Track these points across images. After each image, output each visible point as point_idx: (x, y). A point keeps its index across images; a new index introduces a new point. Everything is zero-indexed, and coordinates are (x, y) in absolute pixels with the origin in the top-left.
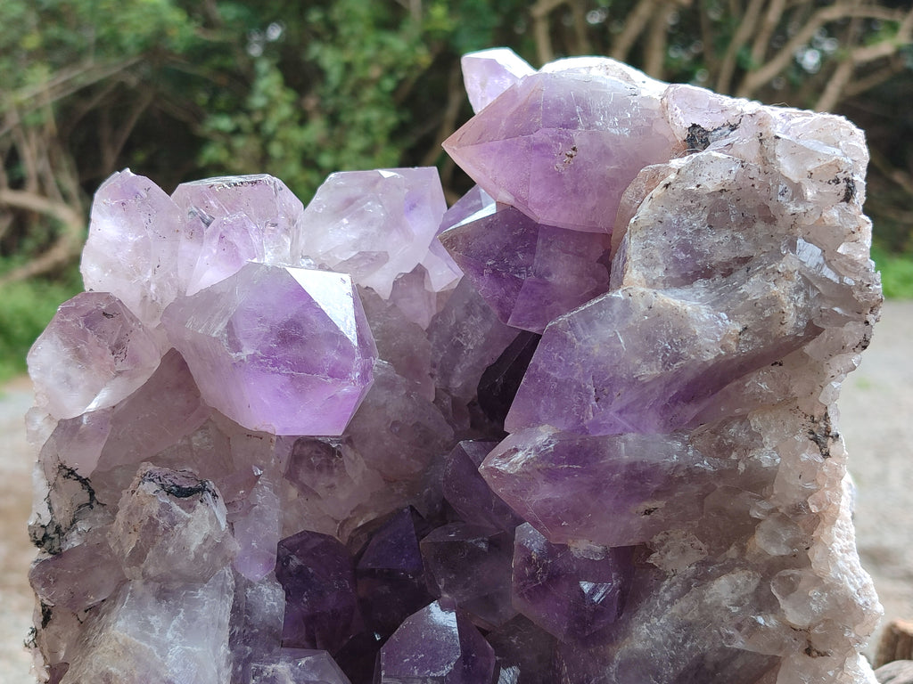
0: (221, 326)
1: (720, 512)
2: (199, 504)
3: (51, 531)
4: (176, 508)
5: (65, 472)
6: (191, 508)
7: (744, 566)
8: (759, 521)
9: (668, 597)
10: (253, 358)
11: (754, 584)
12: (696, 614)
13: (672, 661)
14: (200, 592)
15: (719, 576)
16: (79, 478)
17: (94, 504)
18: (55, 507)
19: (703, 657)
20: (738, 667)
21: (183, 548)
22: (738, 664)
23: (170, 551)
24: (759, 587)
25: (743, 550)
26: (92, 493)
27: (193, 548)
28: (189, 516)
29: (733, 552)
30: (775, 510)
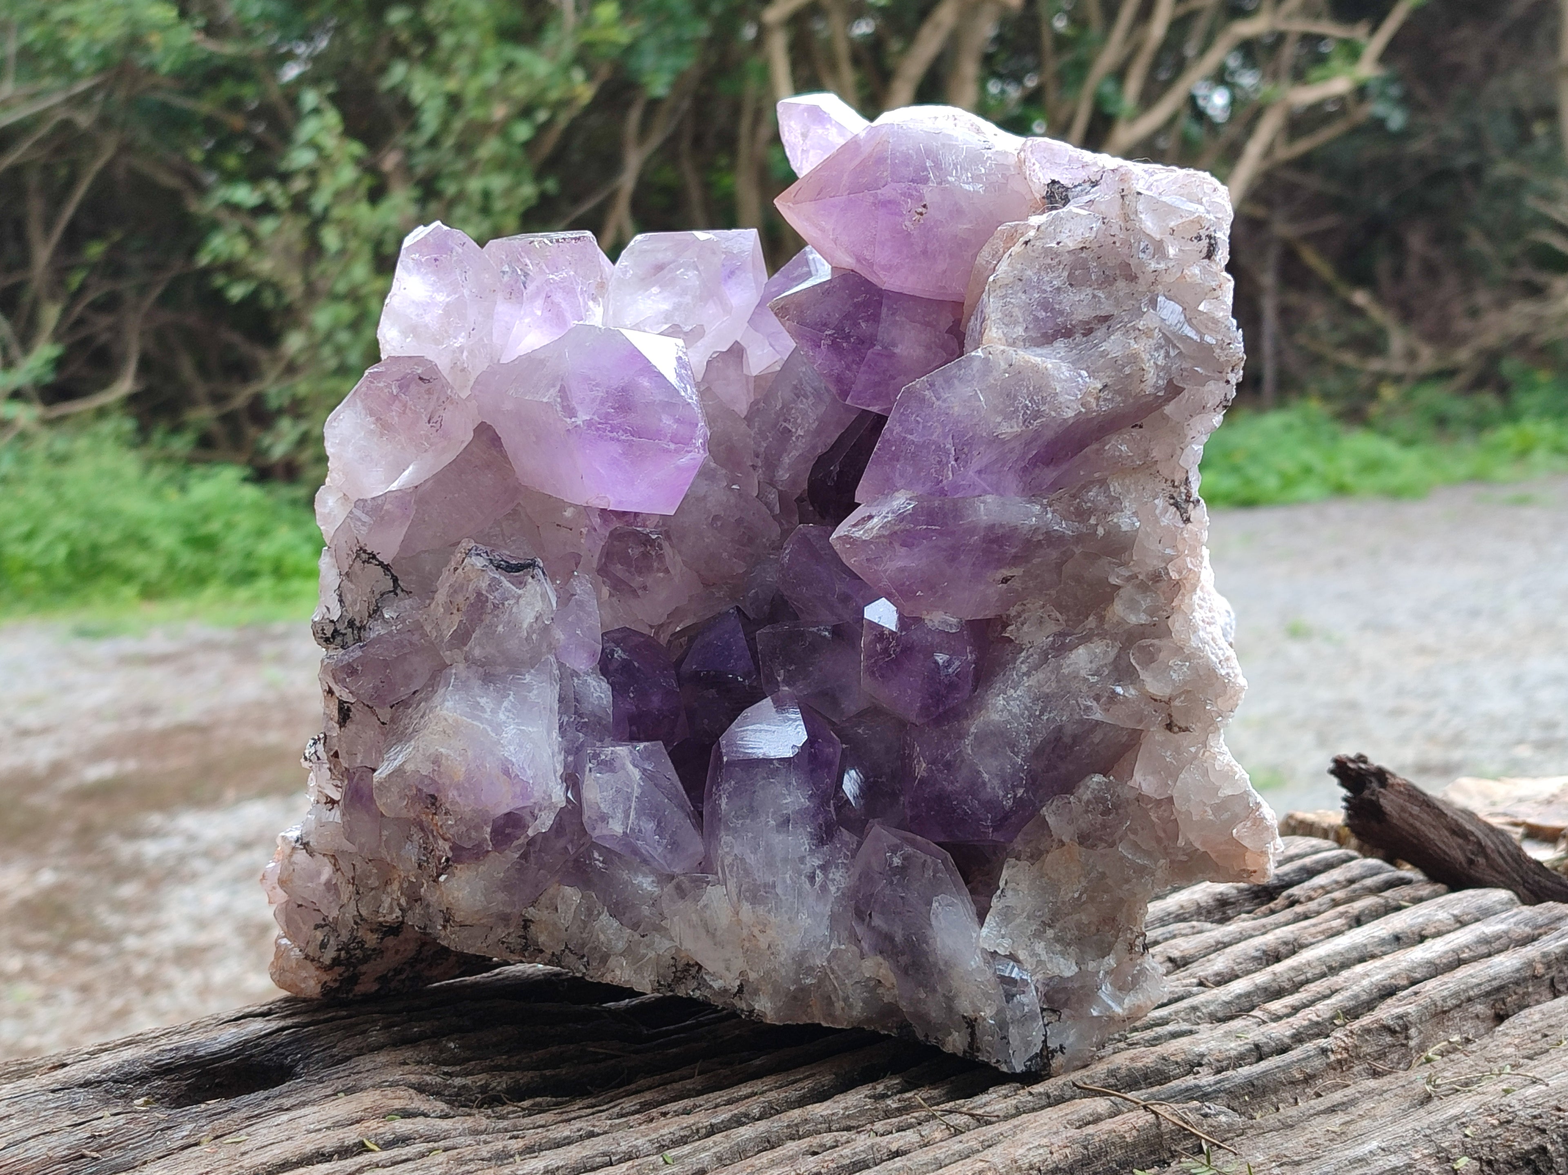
0: (553, 391)
1: (1079, 579)
2: (530, 580)
3: (341, 627)
4: (506, 584)
5: (364, 556)
6: (521, 584)
7: (1102, 636)
8: (1118, 587)
9: (1024, 668)
10: (589, 424)
11: (1113, 653)
12: (1054, 685)
13: (1029, 733)
14: (528, 677)
15: (1076, 647)
16: (381, 564)
17: (399, 591)
18: (348, 599)
19: (1060, 728)
20: (1096, 740)
21: (513, 626)
22: (1097, 737)
23: (500, 628)
24: (1118, 657)
25: (1101, 619)
26: (395, 580)
27: (525, 625)
28: (520, 592)
29: (1091, 622)
30: (1135, 576)
